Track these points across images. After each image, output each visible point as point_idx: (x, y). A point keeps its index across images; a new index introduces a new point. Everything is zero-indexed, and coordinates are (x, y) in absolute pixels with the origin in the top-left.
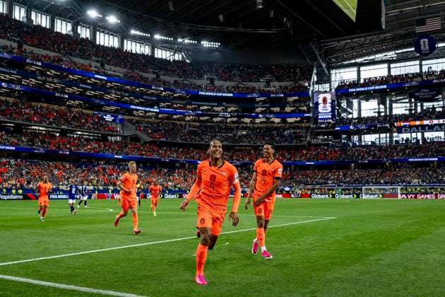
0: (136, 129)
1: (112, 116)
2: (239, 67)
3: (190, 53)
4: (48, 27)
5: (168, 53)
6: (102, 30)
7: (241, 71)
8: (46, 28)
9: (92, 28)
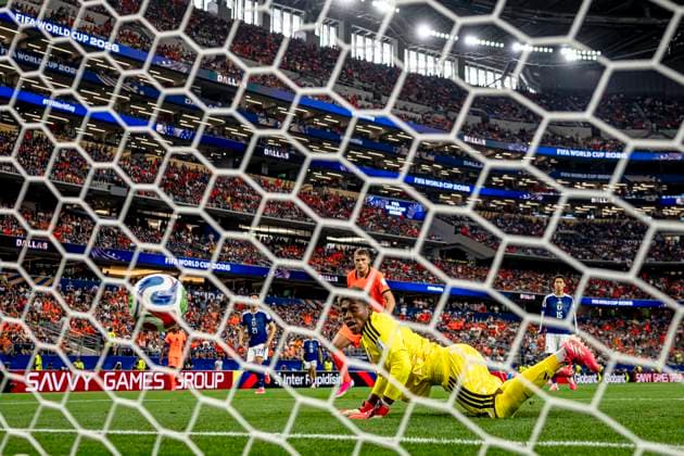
0: (456, 232)
1: (402, 205)
2: (643, 100)
3: (536, 74)
4: (256, 23)
5: (490, 74)
6: (361, 29)
7: (652, 107)
8: (253, 25)
9: (341, 24)
